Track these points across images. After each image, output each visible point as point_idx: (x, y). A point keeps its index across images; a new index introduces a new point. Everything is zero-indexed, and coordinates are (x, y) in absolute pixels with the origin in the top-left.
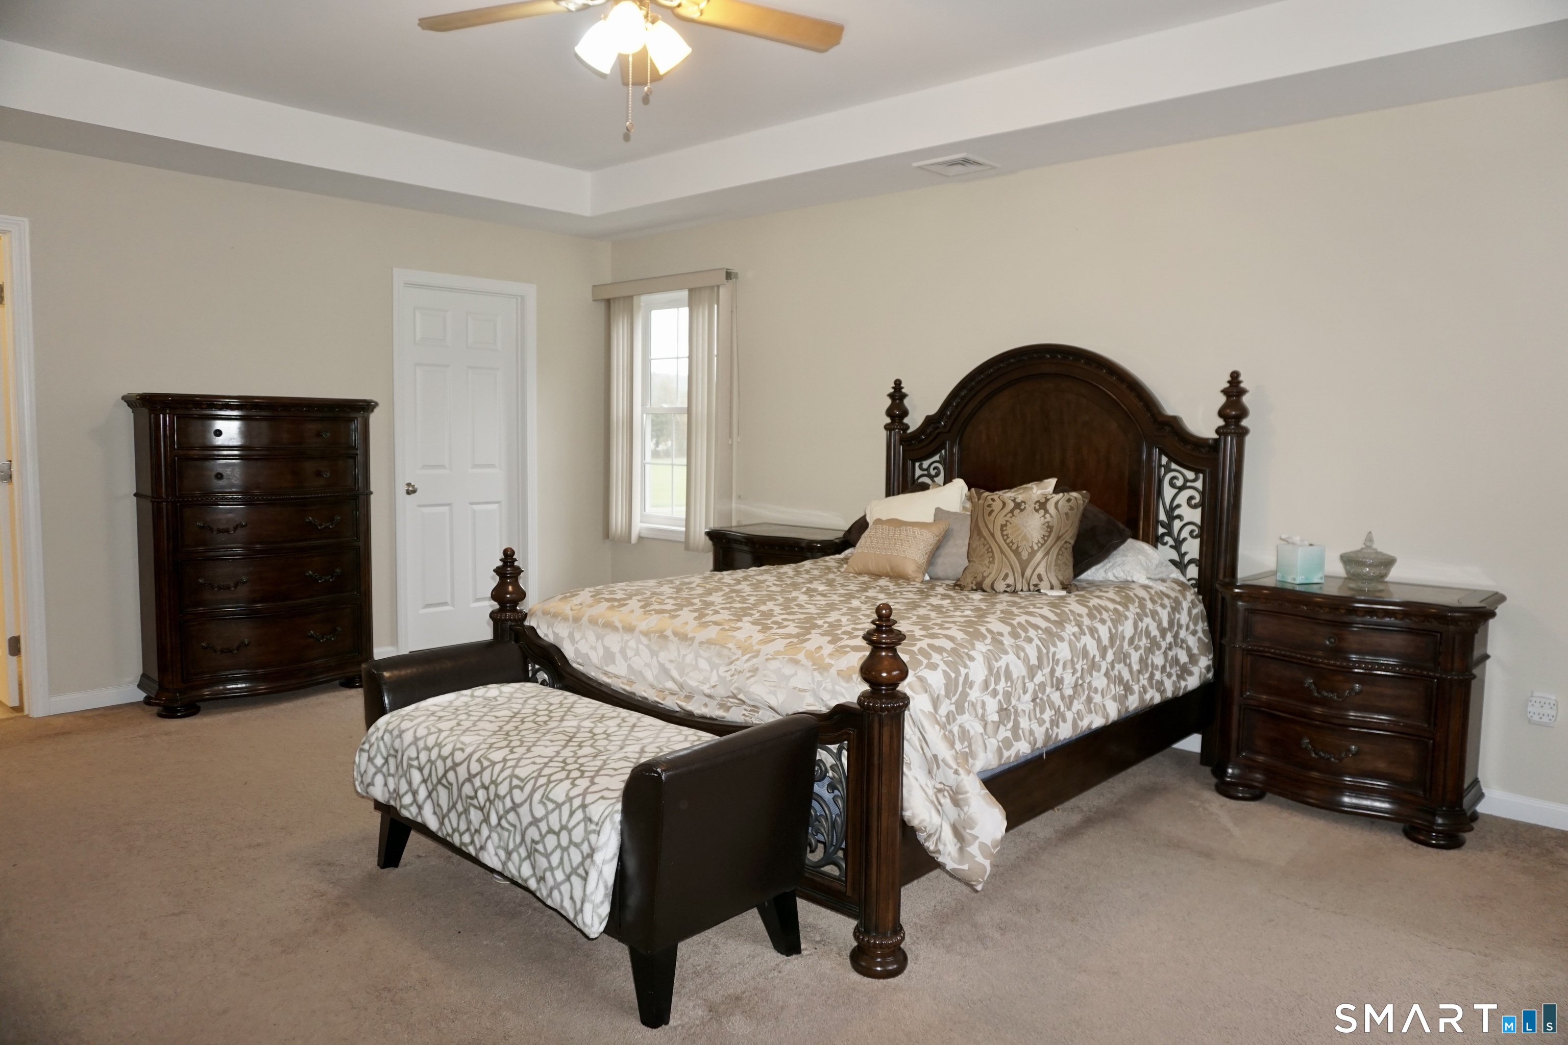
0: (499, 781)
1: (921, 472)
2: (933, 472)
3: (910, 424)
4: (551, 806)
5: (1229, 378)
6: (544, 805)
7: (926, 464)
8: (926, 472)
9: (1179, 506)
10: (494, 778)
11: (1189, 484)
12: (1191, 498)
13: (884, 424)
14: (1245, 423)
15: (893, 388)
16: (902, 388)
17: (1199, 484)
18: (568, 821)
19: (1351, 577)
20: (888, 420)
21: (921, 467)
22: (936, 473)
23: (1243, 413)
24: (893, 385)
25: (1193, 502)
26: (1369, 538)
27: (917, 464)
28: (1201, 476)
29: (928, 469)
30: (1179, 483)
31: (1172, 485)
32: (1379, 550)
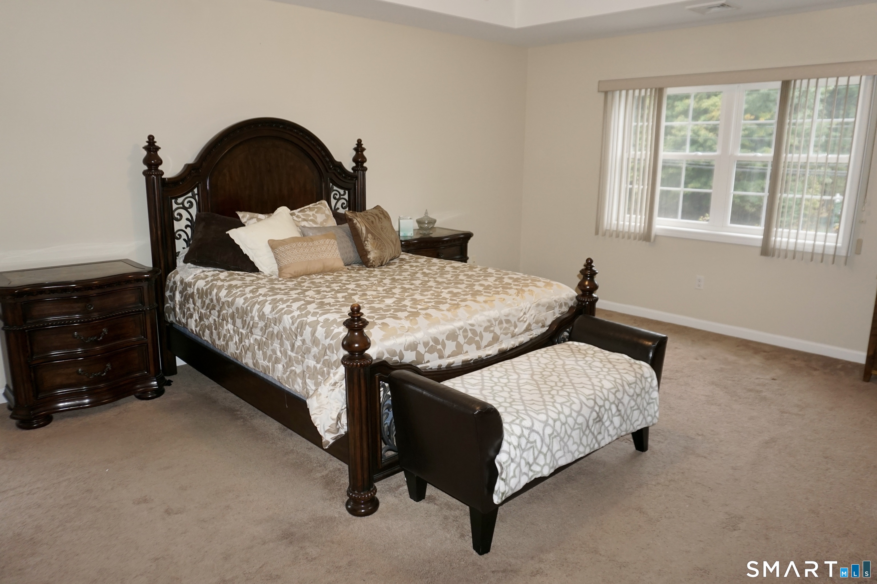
0: (606, 396)
1: (177, 206)
2: (187, 205)
3: (163, 171)
4: (633, 386)
5: (357, 143)
6: (631, 387)
7: (180, 200)
8: (181, 206)
9: (338, 209)
10: (603, 398)
11: (342, 197)
12: (343, 204)
13: (143, 171)
14: (365, 165)
15: (147, 142)
16: (155, 142)
17: (346, 197)
18: (643, 385)
19: (421, 228)
20: (146, 168)
21: (176, 203)
22: (189, 205)
23: (364, 160)
24: (147, 140)
25: (344, 205)
26: (426, 213)
27: (173, 201)
28: (347, 192)
29: (183, 203)
30: (337, 197)
31: (335, 198)
32: (430, 217)
